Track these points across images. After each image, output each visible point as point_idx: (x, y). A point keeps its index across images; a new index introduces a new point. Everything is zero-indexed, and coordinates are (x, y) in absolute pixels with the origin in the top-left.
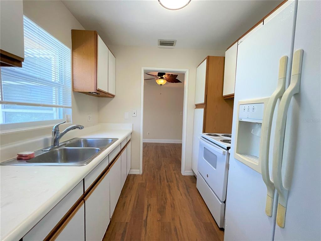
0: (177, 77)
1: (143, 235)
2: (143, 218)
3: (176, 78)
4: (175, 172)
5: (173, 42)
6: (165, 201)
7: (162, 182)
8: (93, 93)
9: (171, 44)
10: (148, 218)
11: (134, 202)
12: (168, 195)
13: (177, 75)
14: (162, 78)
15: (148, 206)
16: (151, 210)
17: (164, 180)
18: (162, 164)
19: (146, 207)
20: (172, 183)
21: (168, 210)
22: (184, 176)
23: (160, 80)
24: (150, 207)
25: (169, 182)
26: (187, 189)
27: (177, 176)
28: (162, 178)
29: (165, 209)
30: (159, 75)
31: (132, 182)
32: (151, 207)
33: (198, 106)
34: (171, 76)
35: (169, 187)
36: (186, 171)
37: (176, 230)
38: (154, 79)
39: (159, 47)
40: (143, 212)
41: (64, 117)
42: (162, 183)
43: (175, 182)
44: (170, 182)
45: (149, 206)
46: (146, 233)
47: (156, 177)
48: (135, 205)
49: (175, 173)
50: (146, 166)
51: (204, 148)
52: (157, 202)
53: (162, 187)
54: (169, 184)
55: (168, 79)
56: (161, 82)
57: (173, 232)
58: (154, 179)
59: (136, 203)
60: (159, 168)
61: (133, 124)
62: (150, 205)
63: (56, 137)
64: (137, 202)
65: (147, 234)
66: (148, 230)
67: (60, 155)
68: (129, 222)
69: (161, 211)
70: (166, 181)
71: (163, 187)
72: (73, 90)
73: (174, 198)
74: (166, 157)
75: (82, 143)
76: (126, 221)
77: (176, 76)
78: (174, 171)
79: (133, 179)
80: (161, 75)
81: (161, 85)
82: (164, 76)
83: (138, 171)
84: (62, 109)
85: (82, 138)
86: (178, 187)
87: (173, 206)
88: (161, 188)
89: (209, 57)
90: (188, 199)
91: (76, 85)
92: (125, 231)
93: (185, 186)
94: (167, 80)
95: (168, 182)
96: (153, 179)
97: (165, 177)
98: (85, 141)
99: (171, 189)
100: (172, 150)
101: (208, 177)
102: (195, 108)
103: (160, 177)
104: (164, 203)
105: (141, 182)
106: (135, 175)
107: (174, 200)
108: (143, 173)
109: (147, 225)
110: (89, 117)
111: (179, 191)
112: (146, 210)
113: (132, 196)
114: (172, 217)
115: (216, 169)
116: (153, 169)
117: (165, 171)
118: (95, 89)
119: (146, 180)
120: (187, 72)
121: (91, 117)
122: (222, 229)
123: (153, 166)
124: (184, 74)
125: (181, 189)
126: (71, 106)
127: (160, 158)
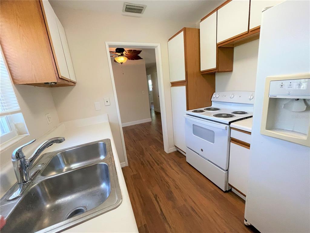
2: (158, 212)
4: (159, 152)
6: (167, 185)
9: (139, 10)
10: (163, 210)
12: (167, 179)
13: (141, 51)
14: (122, 55)
15: (155, 197)
16: (160, 201)
17: (154, 164)
18: (142, 148)
19: (154, 199)
20: (164, 165)
21: (176, 193)
22: (169, 154)
23: (120, 57)
24: (157, 198)
25: (160, 165)
27: (164, 156)
28: (151, 162)
29: (173, 193)
30: (117, 52)
32: (159, 197)
33: (174, 84)
34: (133, 53)
35: (162, 169)
36: (170, 149)
37: (193, 209)
39: (124, 14)
40: (154, 205)
42: (154, 168)
43: (165, 162)
44: (161, 164)
45: (156, 196)
46: (170, 227)
47: (145, 163)
48: (142, 202)
49: (160, 154)
51: (193, 125)
52: (161, 190)
53: (156, 172)
54: (161, 167)
55: (128, 56)
57: (193, 214)
58: (144, 166)
59: (141, 200)
60: (142, 153)
61: (108, 115)
64: (142, 197)
65: (172, 227)
66: (170, 223)
68: (146, 223)
69: (170, 196)
70: (156, 164)
71: (157, 171)
72: (14, 83)
73: (174, 179)
74: (143, 140)
76: (143, 224)
77: (139, 52)
78: (157, 151)
81: (122, 63)
82: (124, 53)
83: (124, 163)
86: (170, 166)
87: (177, 187)
88: (156, 174)
89: (185, 28)
90: (186, 175)
93: (176, 164)
95: (158, 165)
97: (153, 161)
99: (166, 171)
100: (144, 132)
101: (202, 151)
102: (171, 87)
103: (148, 162)
104: (168, 188)
105: (132, 174)
107: (175, 181)
108: (129, 163)
109: (166, 217)
110: (48, 118)
111: (174, 171)
112: (155, 202)
113: (132, 193)
114: (183, 199)
115: (214, 143)
116: (137, 156)
117: (149, 155)
118: (57, 77)
119: (137, 171)
120: (158, 47)
121: (50, 118)
122: (226, 192)
123: (135, 153)
124: (155, 49)
125: (174, 167)
126: (20, 110)
127: (137, 143)
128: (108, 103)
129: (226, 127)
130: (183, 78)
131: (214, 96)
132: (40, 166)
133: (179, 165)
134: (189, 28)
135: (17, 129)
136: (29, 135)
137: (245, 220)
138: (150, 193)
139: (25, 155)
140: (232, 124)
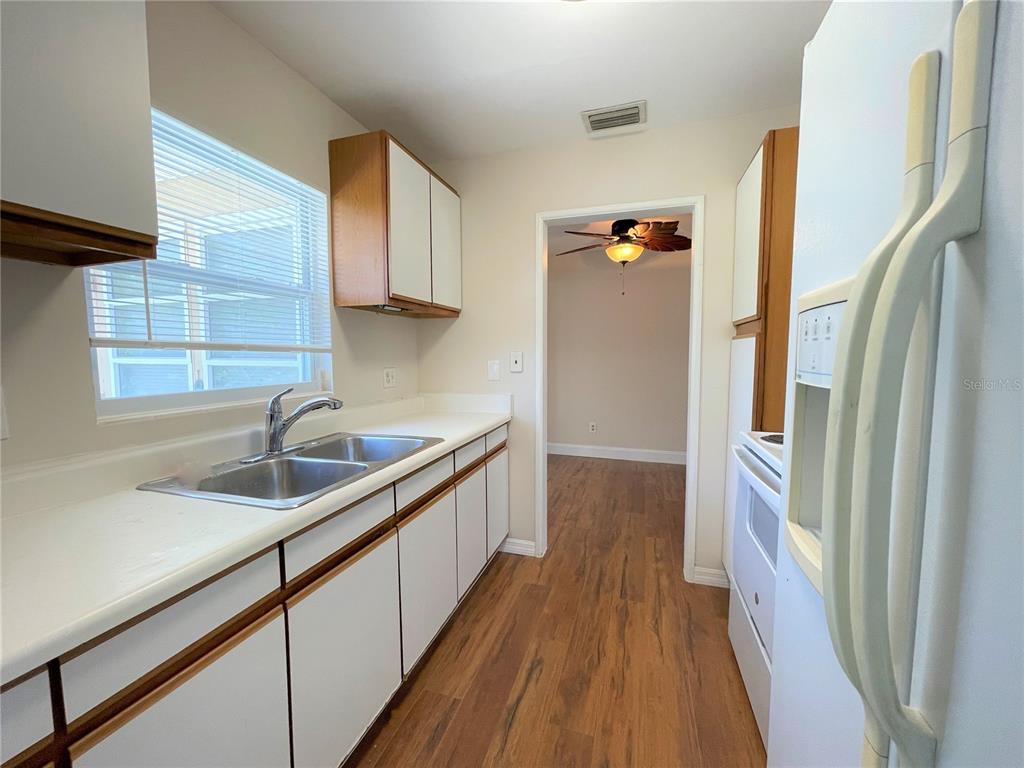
0: (676, 229)
1: (493, 751)
2: (507, 700)
3: (676, 233)
4: (660, 565)
5: (635, 111)
6: (596, 660)
8: (386, 308)
9: (628, 117)
10: (523, 702)
11: (496, 641)
12: (611, 643)
13: (678, 222)
15: (533, 664)
16: (538, 680)
17: (613, 588)
18: (619, 534)
19: (526, 665)
20: (639, 605)
21: (598, 690)
22: (693, 586)
24: (539, 668)
25: (628, 597)
26: (690, 635)
27: (665, 582)
28: (606, 581)
29: (588, 687)
30: (614, 233)
31: (506, 579)
32: (541, 671)
33: (741, 327)
35: (624, 613)
38: (600, 245)
39: (590, 139)
40: (512, 678)
41: (314, 378)
42: (602, 597)
43: (650, 600)
44: (632, 598)
45: (537, 663)
46: (502, 750)
47: (587, 574)
48: (495, 653)
49: (657, 571)
51: (751, 487)
52: (566, 660)
53: (597, 612)
54: (626, 605)
55: (645, 240)
56: (624, 252)
58: (577, 580)
59: (498, 647)
60: (605, 546)
61: (512, 396)
62: (540, 662)
63: (275, 429)
64: (505, 643)
65: (505, 755)
66: (513, 741)
67: (279, 476)
68: (463, 698)
69: (573, 690)
70: (617, 592)
71: (601, 611)
72: (335, 304)
73: (629, 657)
74: (642, 512)
75: (351, 450)
76: (455, 696)
77: (674, 225)
78: (657, 560)
79: (514, 567)
80: (622, 228)
81: (624, 263)
82: (631, 232)
83: (532, 544)
84: (308, 354)
85: (350, 435)
86: (657, 620)
87: (618, 684)
88: (592, 615)
89: (772, 134)
90: (686, 673)
91: (341, 288)
92: (443, 724)
93: (683, 622)
94: (646, 245)
95: (623, 595)
96: (574, 579)
97: (619, 580)
98: (358, 442)
99: (627, 623)
101: (757, 603)
102: (734, 338)
103: (602, 574)
104: (590, 668)
105: (534, 582)
106: (520, 558)
107: (628, 662)
108: (548, 553)
109: (515, 725)
110: (387, 376)
111: (655, 637)
112: (522, 675)
113: (493, 621)
114: (604, 724)
115: (776, 567)
116: (586, 547)
117: (623, 558)
118: (385, 297)
119: (550, 578)
120: (700, 206)
121: (393, 376)
123: (586, 536)
125: (665, 628)
126: (330, 348)
127: (616, 514)
128: (518, 367)
130: (750, 311)
133: (692, 630)
138: (532, 647)
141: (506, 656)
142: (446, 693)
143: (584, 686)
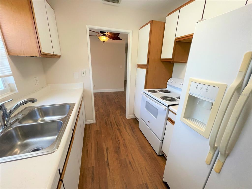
1: (108, 172)
2: (105, 160)
3: (118, 36)
4: (121, 117)
6: (119, 142)
7: (113, 128)
9: (116, 1)
10: (109, 159)
12: (120, 137)
14: (104, 35)
15: (106, 149)
16: (109, 152)
17: (115, 125)
18: (110, 112)
19: (105, 150)
20: (121, 127)
21: (122, 148)
22: (128, 119)
23: (103, 36)
24: (108, 150)
25: (118, 126)
26: (132, 130)
27: (124, 120)
28: (112, 124)
29: (120, 149)
31: (89, 131)
32: (109, 150)
33: (140, 66)
35: (119, 130)
36: (129, 116)
37: (131, 163)
38: (97, 35)
39: (103, 3)
40: (104, 155)
43: (123, 125)
44: (119, 126)
45: (107, 149)
46: (110, 171)
47: (108, 123)
48: (96, 150)
49: (121, 118)
50: (98, 115)
51: (146, 101)
52: (113, 145)
53: (114, 132)
54: (119, 128)
55: (109, 36)
56: (104, 39)
57: (129, 166)
58: (106, 126)
59: (96, 149)
60: (108, 115)
61: (83, 83)
62: (108, 148)
65: (111, 172)
66: (111, 168)
68: (94, 165)
69: (117, 151)
72: (9, 54)
73: (124, 139)
74: (112, 105)
76: (92, 166)
78: (120, 116)
79: (89, 128)
81: (104, 42)
82: (106, 33)
83: (92, 121)
85: (36, 107)
86: (126, 129)
87: (125, 145)
89: (152, 21)
90: (135, 138)
91: (10, 46)
92: (93, 174)
93: (130, 128)
95: (117, 126)
96: (105, 125)
97: (115, 122)
98: (40, 109)
99: (121, 132)
100: (115, 98)
101: (149, 122)
102: (137, 68)
104: (118, 145)
105: (96, 129)
106: (90, 124)
107: (125, 140)
108: (96, 121)
109: (109, 164)
110: (36, 81)
111: (127, 133)
112: (105, 153)
113: (91, 143)
114: (126, 155)
115: (157, 118)
116: (104, 117)
117: (113, 117)
118: (39, 53)
119: (100, 128)
120: (131, 33)
121: (38, 80)
122: (159, 156)
123: (103, 114)
124: (128, 34)
125: (128, 130)
126: (12, 74)
127: (107, 107)
128: (84, 74)
129: (166, 109)
130: (145, 63)
131: (169, 80)
132: (21, 115)
133: (132, 129)
134: (156, 21)
135: (9, 87)
136: (18, 92)
137: (163, 178)
138: (104, 146)
139: (7, 108)
140: (170, 107)
141: (99, 150)
142: (89, 166)
143: (119, 149)
